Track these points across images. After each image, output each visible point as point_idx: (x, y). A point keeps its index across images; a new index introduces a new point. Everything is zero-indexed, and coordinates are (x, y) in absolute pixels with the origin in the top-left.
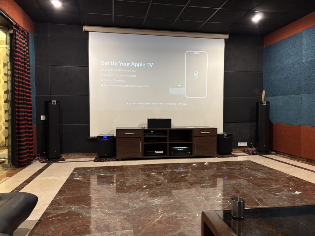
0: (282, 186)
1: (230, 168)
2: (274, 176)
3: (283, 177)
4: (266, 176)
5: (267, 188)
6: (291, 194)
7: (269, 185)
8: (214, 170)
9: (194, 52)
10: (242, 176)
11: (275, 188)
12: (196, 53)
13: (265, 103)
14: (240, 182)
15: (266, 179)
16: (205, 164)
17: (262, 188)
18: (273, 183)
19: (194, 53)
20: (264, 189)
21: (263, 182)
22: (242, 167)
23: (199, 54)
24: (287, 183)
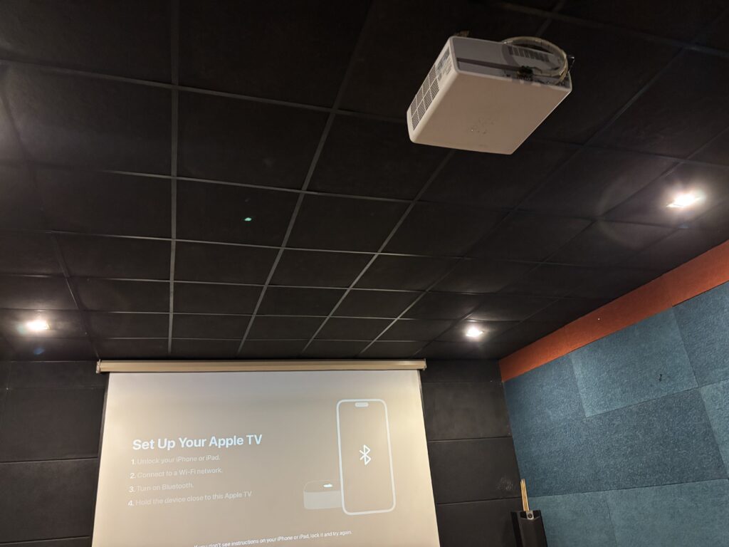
9: (355, 402)
12: (361, 404)
13: (530, 516)
19: (357, 405)
23: (367, 405)
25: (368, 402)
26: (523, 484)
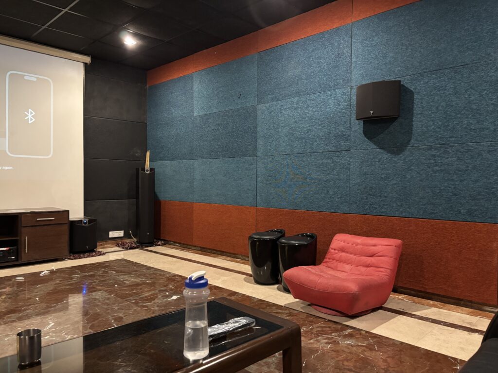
0: (157, 291)
1: (86, 276)
2: (151, 278)
3: (162, 278)
4: (139, 280)
5: (135, 298)
6: (166, 301)
7: (139, 293)
8: (55, 283)
9: (25, 75)
10: (102, 286)
11: (146, 297)
12: (30, 77)
14: (96, 295)
15: (137, 285)
16: (42, 274)
17: (126, 300)
18: (146, 289)
19: (26, 78)
20: (129, 301)
21: (133, 290)
22: (107, 272)
24: (165, 286)
25: (36, 78)
26: (148, 154)
